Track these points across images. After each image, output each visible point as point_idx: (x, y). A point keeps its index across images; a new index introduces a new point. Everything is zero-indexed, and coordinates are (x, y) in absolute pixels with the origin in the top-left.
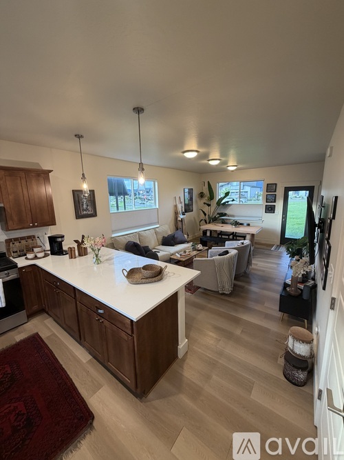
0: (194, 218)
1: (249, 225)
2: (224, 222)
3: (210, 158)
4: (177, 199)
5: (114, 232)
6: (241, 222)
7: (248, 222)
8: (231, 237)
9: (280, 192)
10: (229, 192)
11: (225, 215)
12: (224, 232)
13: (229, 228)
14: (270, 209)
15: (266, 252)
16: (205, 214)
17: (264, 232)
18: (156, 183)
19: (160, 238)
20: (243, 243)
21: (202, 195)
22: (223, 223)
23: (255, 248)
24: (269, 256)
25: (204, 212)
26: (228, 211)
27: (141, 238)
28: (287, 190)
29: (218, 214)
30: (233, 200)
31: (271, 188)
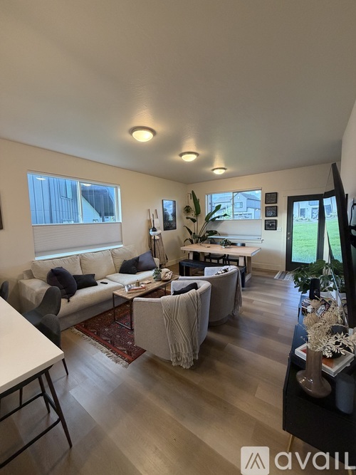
0: (178, 238)
1: (243, 245)
2: (213, 242)
3: (183, 151)
4: (152, 212)
5: (37, 253)
6: (232, 241)
7: (243, 242)
8: (221, 261)
9: (282, 203)
10: (220, 206)
11: (215, 233)
12: (213, 255)
13: (218, 250)
14: (271, 226)
15: (267, 281)
16: (191, 233)
17: (263, 254)
18: (119, 190)
19: (119, 263)
20: (226, 271)
21: (187, 209)
22: (211, 243)
23: (252, 276)
24: (270, 287)
25: (189, 230)
26: (219, 229)
27: (83, 262)
28: (292, 200)
29: (207, 232)
30: (226, 215)
31: (271, 198)
